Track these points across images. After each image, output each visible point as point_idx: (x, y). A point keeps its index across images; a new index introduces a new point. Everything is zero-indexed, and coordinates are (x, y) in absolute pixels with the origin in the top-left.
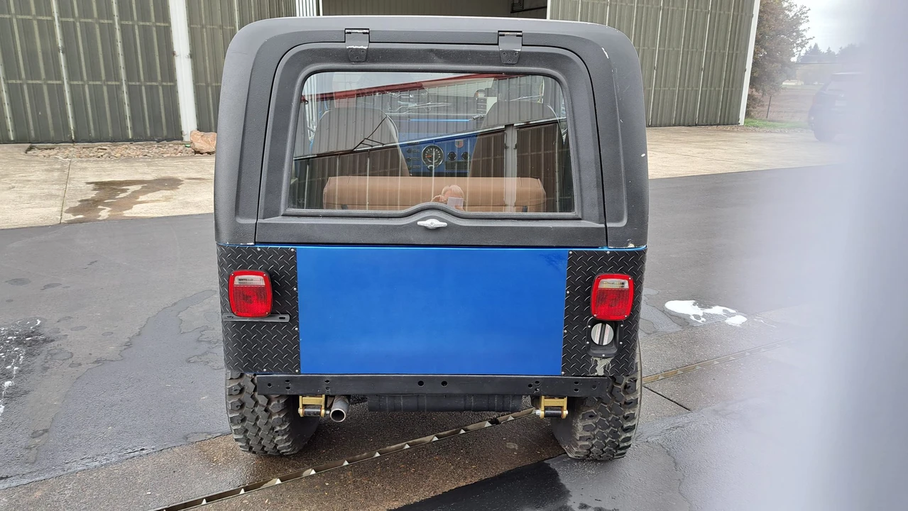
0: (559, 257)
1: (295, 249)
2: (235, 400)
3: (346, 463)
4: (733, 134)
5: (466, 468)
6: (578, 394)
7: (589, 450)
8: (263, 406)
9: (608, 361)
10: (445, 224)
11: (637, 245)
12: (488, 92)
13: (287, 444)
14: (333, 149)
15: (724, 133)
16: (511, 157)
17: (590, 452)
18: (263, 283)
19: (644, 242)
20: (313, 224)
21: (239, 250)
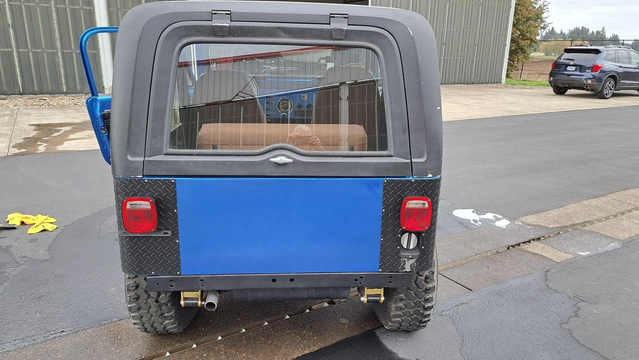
0: (377, 184)
1: (175, 180)
2: (132, 294)
3: (220, 338)
4: (498, 90)
5: (309, 339)
6: (391, 286)
7: (400, 324)
8: (154, 298)
9: (414, 260)
10: (291, 160)
11: (434, 175)
12: (328, 59)
13: (174, 326)
14: (216, 100)
15: (491, 89)
16: (344, 107)
17: (401, 325)
18: (149, 207)
19: (439, 172)
20: (189, 161)
21: (130, 181)
